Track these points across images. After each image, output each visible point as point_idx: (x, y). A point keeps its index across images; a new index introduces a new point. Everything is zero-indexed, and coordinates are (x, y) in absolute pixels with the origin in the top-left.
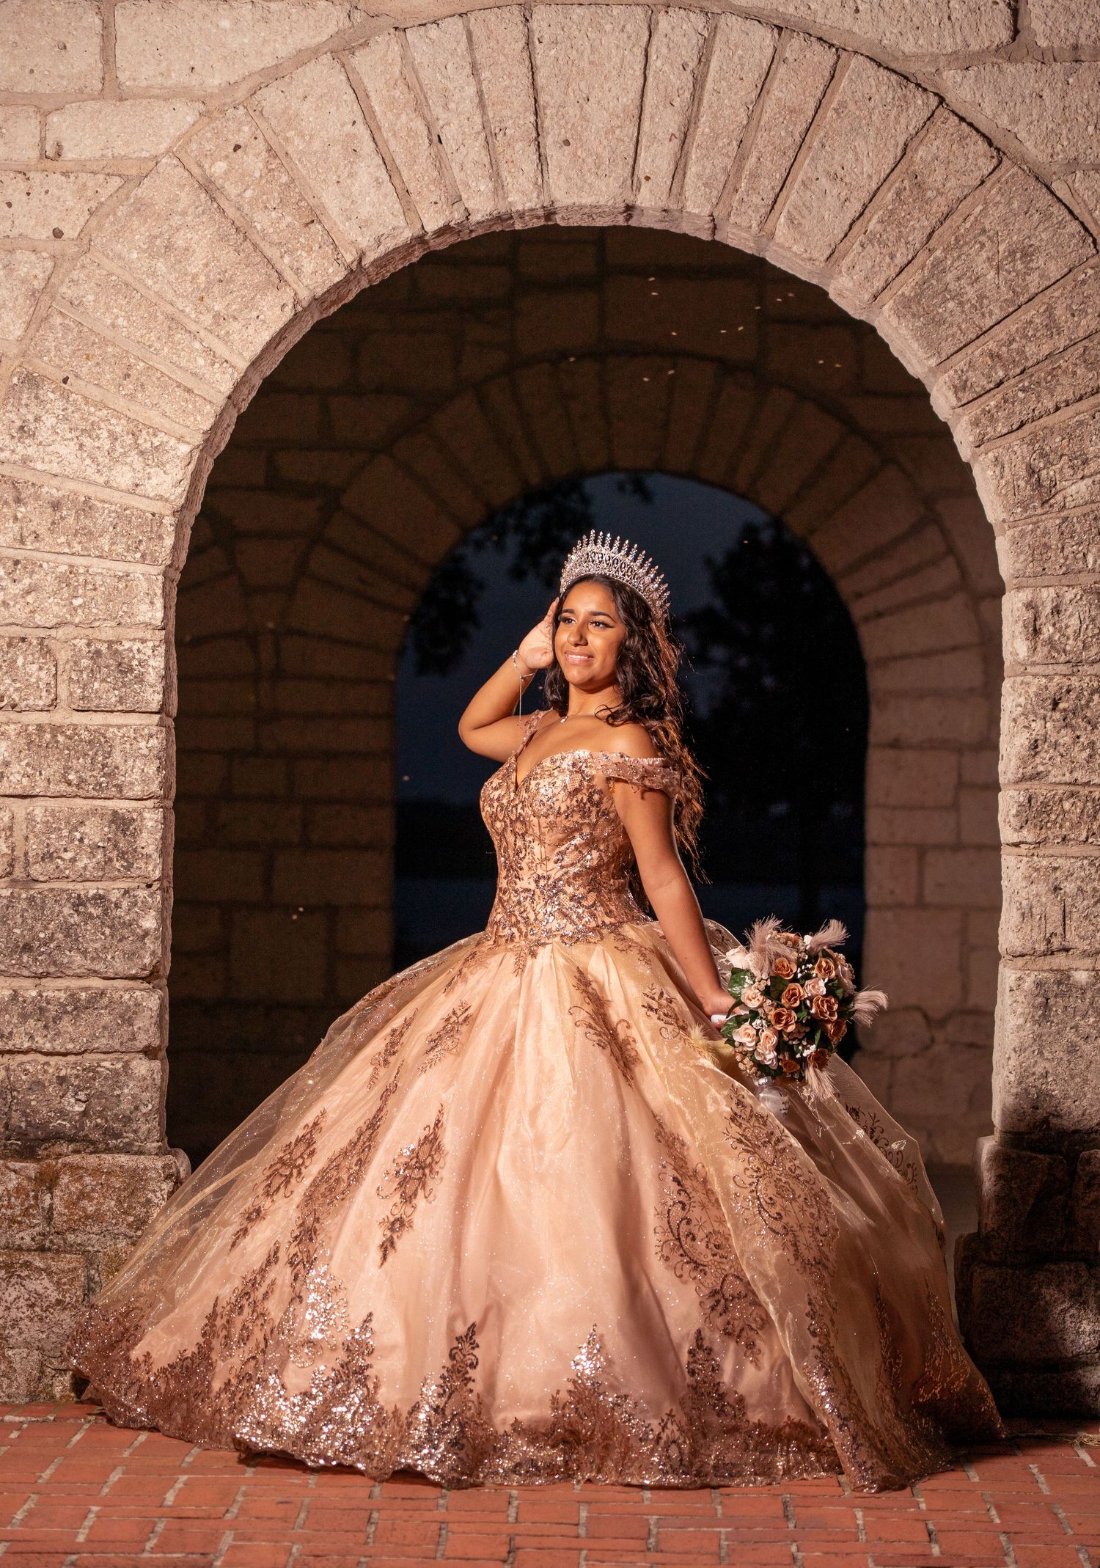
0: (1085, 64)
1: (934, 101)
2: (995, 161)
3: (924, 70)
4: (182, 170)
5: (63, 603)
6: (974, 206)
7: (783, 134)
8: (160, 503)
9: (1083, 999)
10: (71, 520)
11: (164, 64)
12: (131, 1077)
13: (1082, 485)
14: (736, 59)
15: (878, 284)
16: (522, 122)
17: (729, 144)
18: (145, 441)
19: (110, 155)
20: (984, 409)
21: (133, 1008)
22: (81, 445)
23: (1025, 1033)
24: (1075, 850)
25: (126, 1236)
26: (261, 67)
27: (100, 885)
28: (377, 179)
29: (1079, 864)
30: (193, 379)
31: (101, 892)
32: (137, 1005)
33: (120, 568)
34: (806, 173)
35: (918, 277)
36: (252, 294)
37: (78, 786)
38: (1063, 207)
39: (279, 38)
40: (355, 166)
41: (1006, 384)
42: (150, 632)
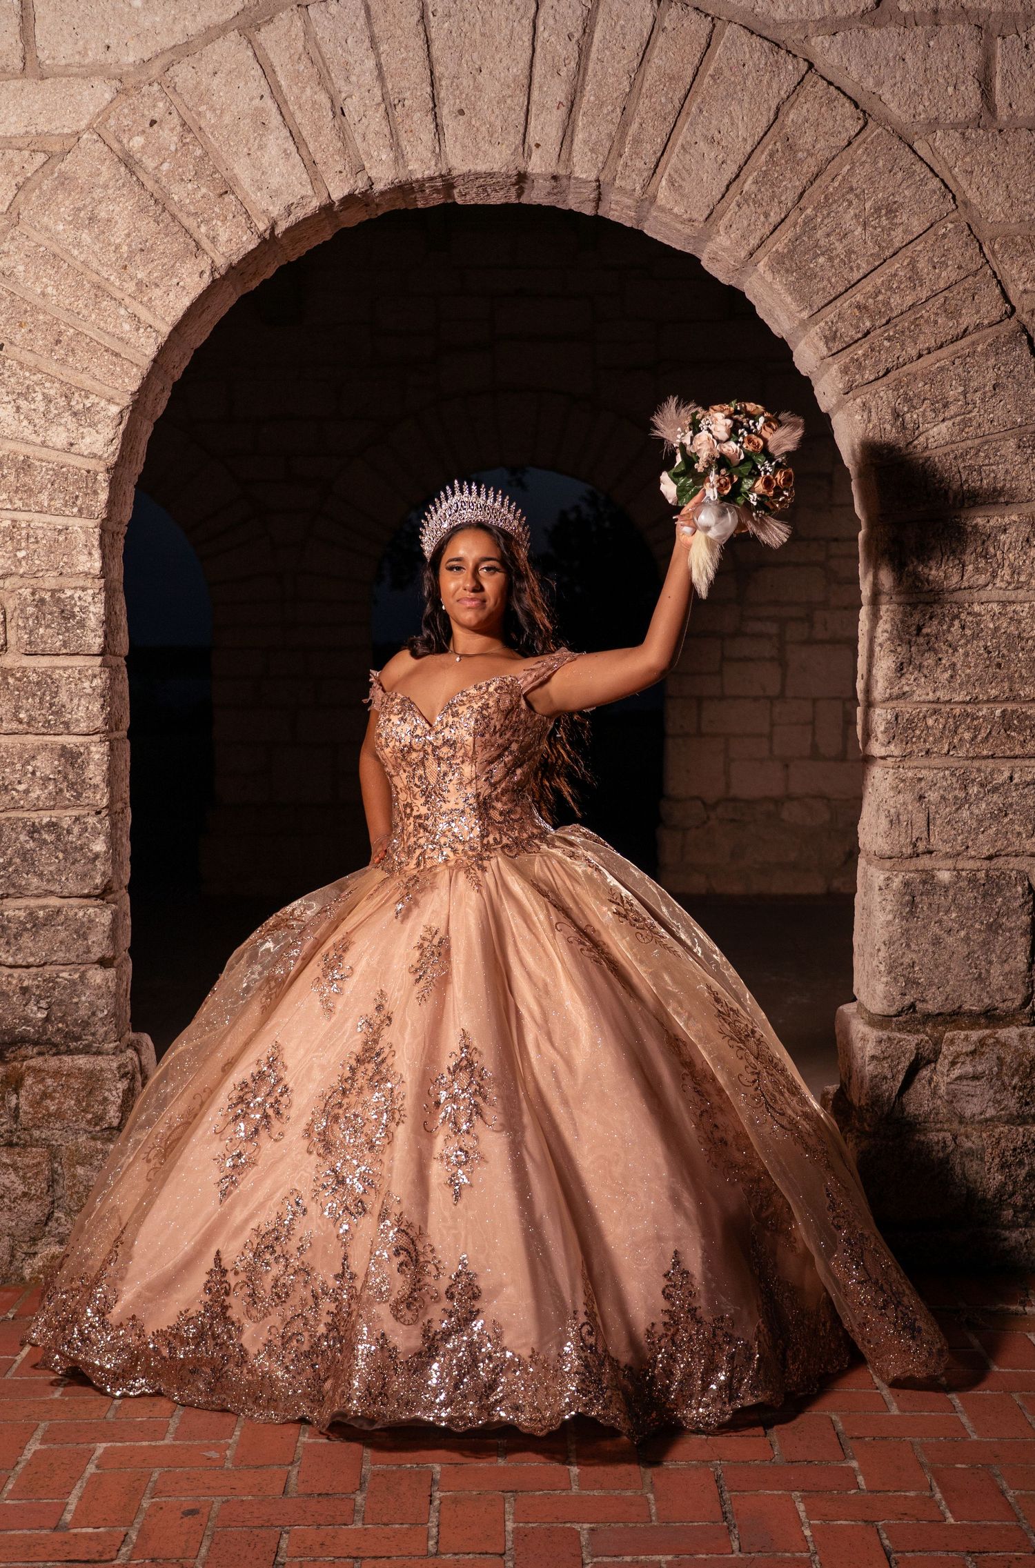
0: (945, 28)
1: (803, 66)
2: (861, 122)
3: (794, 38)
4: (102, 145)
5: (8, 555)
6: (841, 166)
7: (663, 100)
8: (94, 461)
9: (946, 896)
10: (12, 478)
11: (81, 43)
12: (88, 986)
13: (943, 427)
14: (618, 28)
15: (754, 242)
16: (419, 94)
17: (613, 111)
18: (78, 403)
19: (33, 131)
20: (852, 358)
21: (87, 924)
22: (18, 408)
23: (894, 928)
24: (937, 762)
25: (86, 1131)
26: (173, 44)
27: (53, 813)
28: (285, 151)
29: (941, 774)
30: (120, 343)
31: (54, 820)
32: (91, 921)
33: (60, 522)
34: (685, 137)
35: (790, 234)
36: (172, 262)
37: (28, 724)
38: (924, 165)
39: (188, 16)
40: (264, 139)
41: (872, 334)
42: (90, 581)
